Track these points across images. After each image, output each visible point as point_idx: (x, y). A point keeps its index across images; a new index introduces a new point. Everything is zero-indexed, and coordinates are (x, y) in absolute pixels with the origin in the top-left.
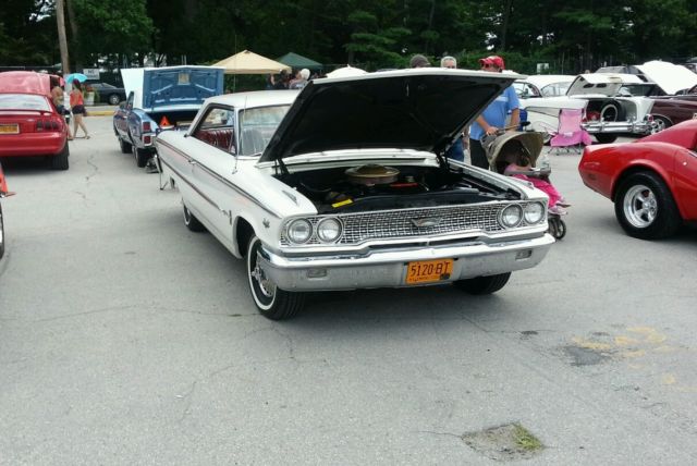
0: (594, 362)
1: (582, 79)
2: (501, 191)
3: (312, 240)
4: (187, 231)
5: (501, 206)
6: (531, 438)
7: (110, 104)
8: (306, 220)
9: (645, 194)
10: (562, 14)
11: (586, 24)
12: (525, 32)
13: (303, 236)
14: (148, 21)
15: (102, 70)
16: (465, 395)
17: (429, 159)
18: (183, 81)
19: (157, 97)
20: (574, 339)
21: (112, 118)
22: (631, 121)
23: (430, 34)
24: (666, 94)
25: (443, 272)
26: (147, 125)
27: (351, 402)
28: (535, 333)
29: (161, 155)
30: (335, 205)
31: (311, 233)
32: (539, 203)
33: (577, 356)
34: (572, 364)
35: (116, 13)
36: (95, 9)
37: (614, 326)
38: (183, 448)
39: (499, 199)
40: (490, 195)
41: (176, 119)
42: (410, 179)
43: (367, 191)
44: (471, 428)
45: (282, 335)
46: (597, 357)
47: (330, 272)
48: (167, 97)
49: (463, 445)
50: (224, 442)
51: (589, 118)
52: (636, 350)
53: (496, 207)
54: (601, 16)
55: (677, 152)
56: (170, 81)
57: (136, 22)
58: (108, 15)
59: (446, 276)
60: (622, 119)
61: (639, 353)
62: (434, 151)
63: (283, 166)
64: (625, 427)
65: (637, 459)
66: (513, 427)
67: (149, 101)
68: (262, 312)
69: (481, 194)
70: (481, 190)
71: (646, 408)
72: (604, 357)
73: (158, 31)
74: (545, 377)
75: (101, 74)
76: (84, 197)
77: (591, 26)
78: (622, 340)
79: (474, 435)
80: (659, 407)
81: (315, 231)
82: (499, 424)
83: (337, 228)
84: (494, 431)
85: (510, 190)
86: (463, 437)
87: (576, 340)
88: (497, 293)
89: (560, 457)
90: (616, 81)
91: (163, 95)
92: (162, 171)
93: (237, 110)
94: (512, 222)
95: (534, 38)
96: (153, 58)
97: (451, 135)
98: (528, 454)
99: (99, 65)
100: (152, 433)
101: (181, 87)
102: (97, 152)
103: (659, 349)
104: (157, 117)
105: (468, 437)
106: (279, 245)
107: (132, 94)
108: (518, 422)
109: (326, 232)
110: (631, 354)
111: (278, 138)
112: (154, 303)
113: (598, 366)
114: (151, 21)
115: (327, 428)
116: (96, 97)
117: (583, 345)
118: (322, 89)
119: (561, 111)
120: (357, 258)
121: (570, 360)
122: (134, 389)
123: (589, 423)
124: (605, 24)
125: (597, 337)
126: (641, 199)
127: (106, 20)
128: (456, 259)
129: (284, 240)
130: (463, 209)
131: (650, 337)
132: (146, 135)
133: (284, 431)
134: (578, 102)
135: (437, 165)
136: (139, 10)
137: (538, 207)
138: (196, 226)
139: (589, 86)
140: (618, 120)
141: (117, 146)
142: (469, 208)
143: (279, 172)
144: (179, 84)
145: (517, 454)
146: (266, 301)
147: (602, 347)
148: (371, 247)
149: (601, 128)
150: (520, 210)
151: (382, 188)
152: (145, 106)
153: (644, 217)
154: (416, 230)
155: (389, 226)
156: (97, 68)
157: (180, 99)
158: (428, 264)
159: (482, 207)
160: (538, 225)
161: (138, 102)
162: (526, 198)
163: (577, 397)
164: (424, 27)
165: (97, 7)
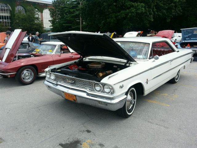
25: (73, 98)
41: (193, 45)
48: (190, 37)
56: (191, 33)
59: (75, 100)
67: (184, 38)
144: (194, 34)
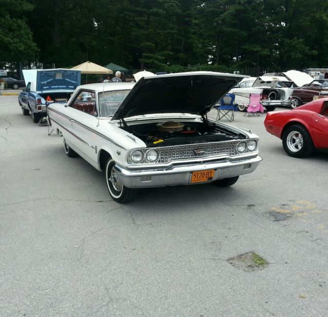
0: (284, 219)
1: (260, 79)
2: (236, 135)
3: (143, 161)
4: (67, 157)
5: (237, 142)
6: (261, 259)
7: (13, 89)
8: (140, 151)
9: (297, 135)
10: (246, 47)
11: (257, 52)
12: (227, 56)
13: (139, 159)
14: (34, 44)
15: (8, 70)
16: (225, 239)
17: (197, 118)
18: (59, 77)
19: (44, 85)
20: (273, 208)
21: (18, 96)
22: (283, 99)
23: (182, 55)
24: (297, 87)
25: (209, 176)
26: (39, 101)
27: (169, 245)
28: (254, 206)
29: (51, 116)
30: (155, 143)
31: (143, 157)
32: (255, 140)
33: (275, 217)
34: (274, 221)
35: (16, 40)
36: (4, 38)
37: (290, 201)
38: (83, 274)
39: (236, 139)
40: (231, 137)
41: (55, 97)
42: (189, 129)
43: (170, 135)
44: (231, 255)
45: (127, 211)
46: (286, 217)
47: (152, 177)
48: (50, 85)
49: (229, 265)
50: (106, 270)
51: (263, 98)
52: (302, 212)
53: (235, 143)
54: (264, 48)
55: (313, 115)
56: (51, 77)
57: (27, 45)
58: (12, 41)
59: (211, 178)
60: (278, 98)
61: (304, 214)
62: (200, 114)
63: (125, 123)
64: (305, 251)
65: (313, 267)
66: (251, 254)
67: (40, 87)
68: (115, 199)
69: (227, 136)
70: (227, 134)
71: (313, 241)
72: (288, 217)
73: (39, 50)
74: (262, 228)
75: (8, 73)
76: (6, 139)
77: (260, 53)
78: (295, 208)
79: (233, 259)
80: (319, 241)
81: (145, 156)
82: (244, 253)
83: (156, 155)
84: (243, 257)
85: (240, 134)
86: (228, 260)
87: (274, 209)
88: (232, 186)
89: (277, 268)
90: (276, 80)
91: (48, 84)
92: (51, 125)
93: (97, 93)
94: (242, 150)
95: (232, 59)
96: (36, 65)
97: (209, 106)
98: (261, 267)
99: (7, 68)
100: (65, 267)
101: (57, 80)
102: (10, 115)
103: (313, 211)
104: (45, 96)
105: (230, 260)
106: (126, 164)
107: (29, 83)
108: (253, 251)
109: (150, 157)
110: (301, 214)
111: (123, 107)
112: (54, 196)
113: (286, 221)
114: (36, 44)
115: (158, 259)
116: (5, 85)
117: (278, 211)
118: (147, 82)
119: (250, 95)
120: (166, 170)
121: (272, 218)
122: (50, 243)
123: (288, 250)
124: (266, 52)
125: (284, 207)
126: (295, 138)
127: (11, 44)
128: (215, 169)
129: (129, 161)
130: (219, 144)
131: (308, 206)
132: (39, 105)
133: (137, 262)
134: (258, 90)
135: (202, 122)
136: (29, 39)
137: (254, 142)
138: (72, 154)
139: (263, 82)
140: (276, 99)
141: (21, 111)
142: (222, 144)
143: (122, 125)
144: (57, 78)
145: (255, 267)
146: (117, 193)
147: (286, 211)
148: (173, 164)
149: (269, 103)
150: (246, 144)
151: (177, 134)
152: (37, 90)
153: (296, 147)
154: (196, 155)
155: (182, 153)
156: (6, 69)
157: (56, 87)
158: (202, 172)
159: (228, 143)
160: (254, 152)
161: (33, 88)
162: (248, 138)
163: (279, 237)
164: (179, 51)
165: (6, 37)
